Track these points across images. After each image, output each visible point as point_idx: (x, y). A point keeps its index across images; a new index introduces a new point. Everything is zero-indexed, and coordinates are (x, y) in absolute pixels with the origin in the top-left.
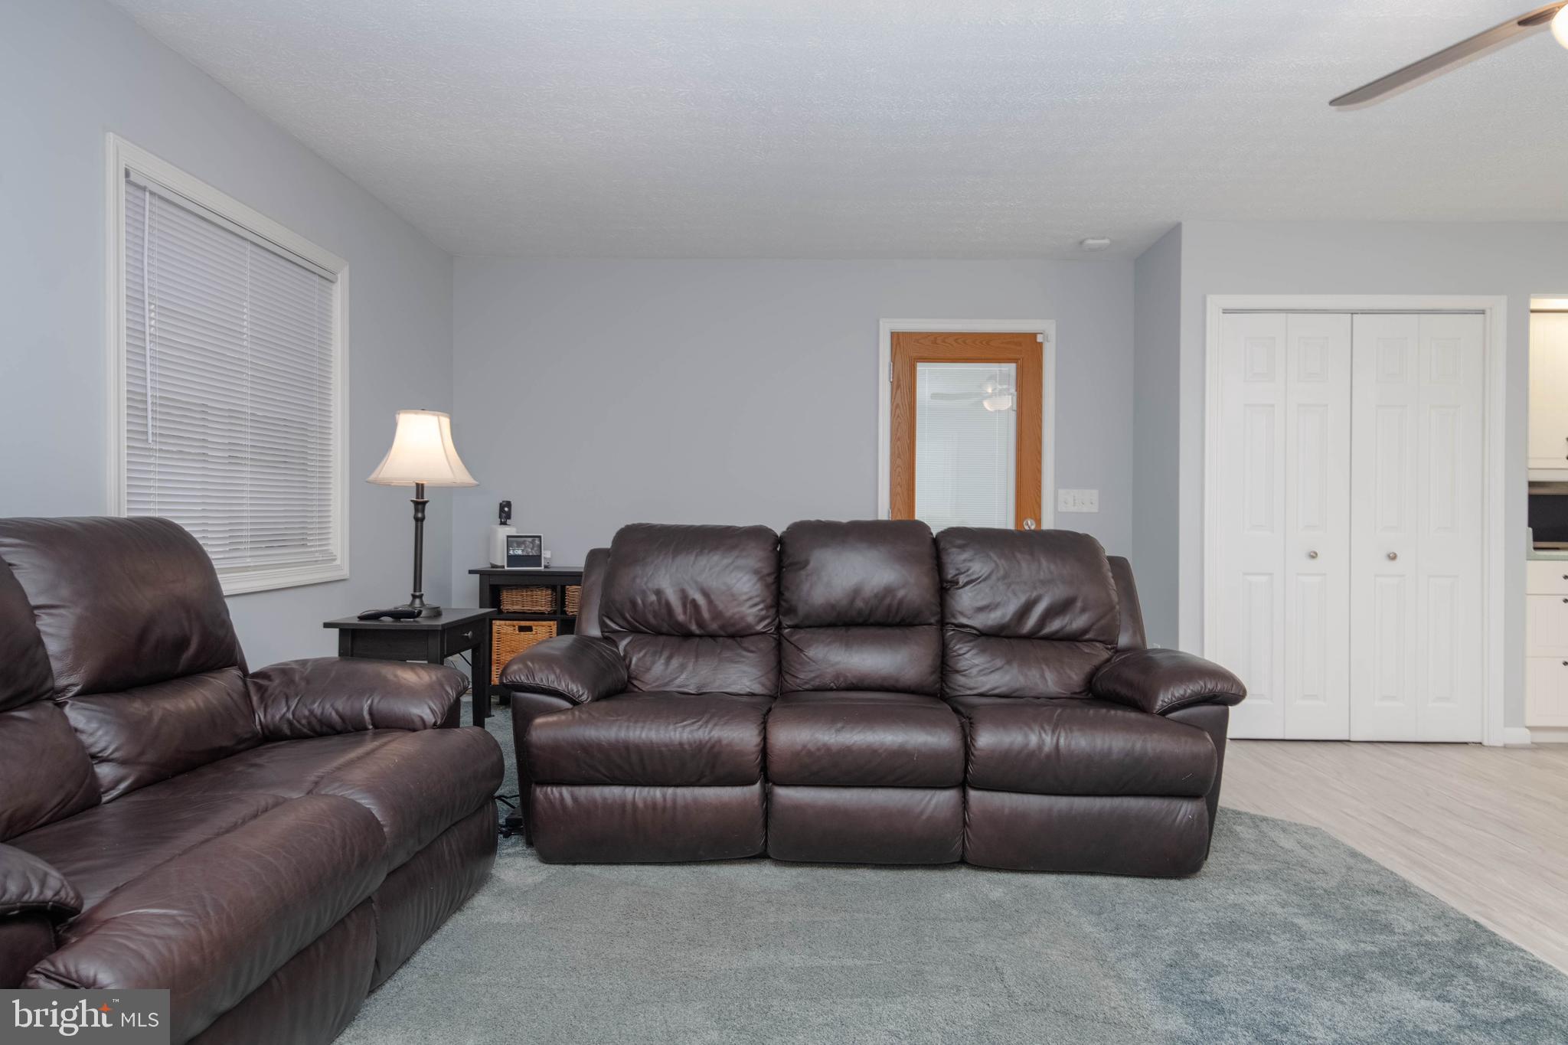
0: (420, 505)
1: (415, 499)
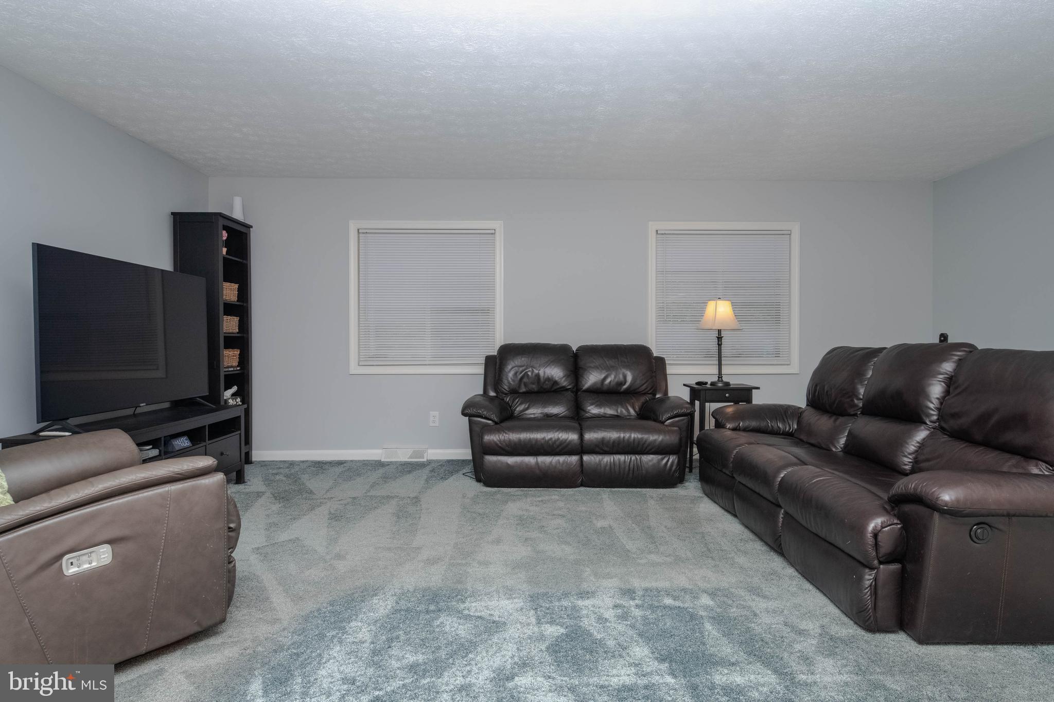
0: (720, 338)
1: (717, 336)
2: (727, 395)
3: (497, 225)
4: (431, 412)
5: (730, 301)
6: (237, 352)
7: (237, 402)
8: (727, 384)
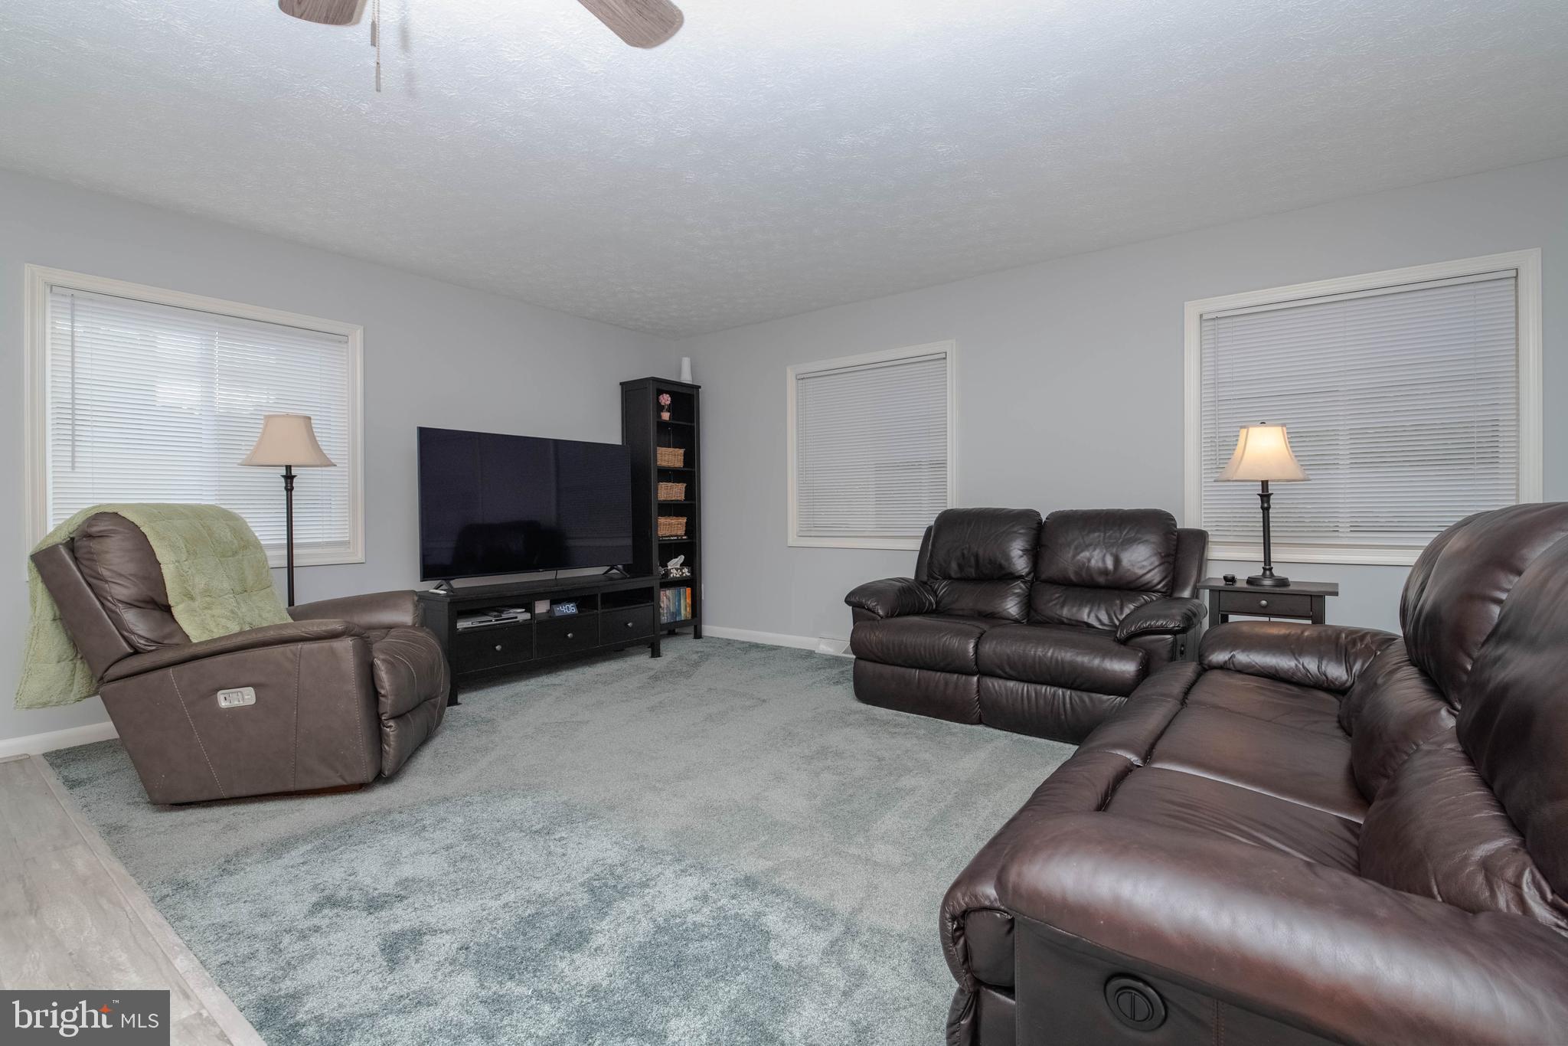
0: (1265, 497)
1: (1260, 493)
2: (1263, 603)
3: (949, 346)
5: (1283, 425)
6: (684, 520)
7: (683, 573)
8: (1283, 582)
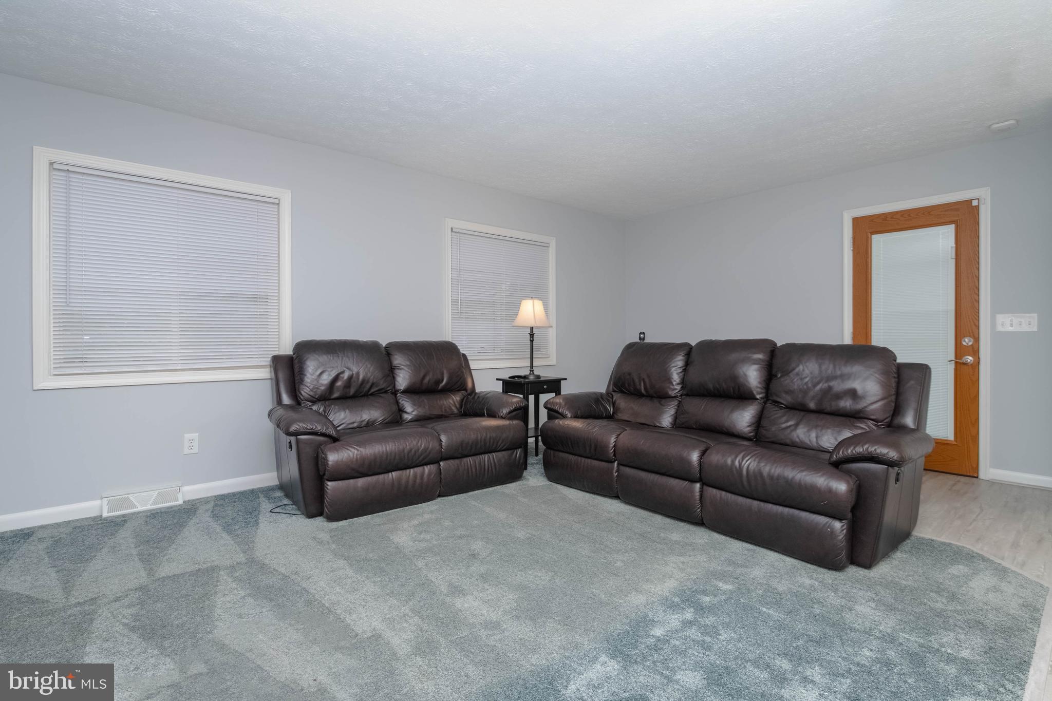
0: (532, 335)
1: (530, 333)
2: (545, 387)
3: (282, 193)
4: (185, 435)
5: (541, 300)
8: (538, 377)
